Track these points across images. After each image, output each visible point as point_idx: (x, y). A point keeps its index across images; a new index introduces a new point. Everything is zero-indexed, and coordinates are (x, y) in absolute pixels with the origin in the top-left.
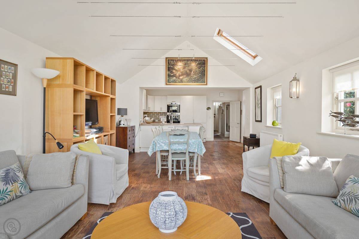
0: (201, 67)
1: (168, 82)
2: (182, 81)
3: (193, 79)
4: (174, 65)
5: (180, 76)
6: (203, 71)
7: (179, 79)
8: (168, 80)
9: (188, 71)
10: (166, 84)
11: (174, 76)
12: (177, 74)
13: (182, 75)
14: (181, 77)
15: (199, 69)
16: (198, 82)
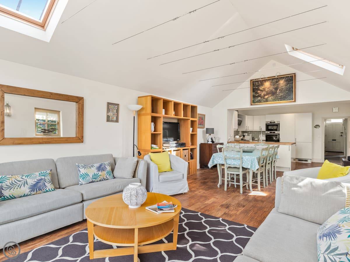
0: (288, 84)
1: (253, 102)
2: (267, 101)
3: (279, 97)
4: (258, 86)
5: (264, 95)
6: (290, 88)
7: (264, 98)
8: (253, 101)
9: (273, 90)
10: (251, 105)
11: (259, 96)
12: (262, 94)
13: (267, 94)
14: (266, 97)
15: (286, 86)
16: (284, 100)
